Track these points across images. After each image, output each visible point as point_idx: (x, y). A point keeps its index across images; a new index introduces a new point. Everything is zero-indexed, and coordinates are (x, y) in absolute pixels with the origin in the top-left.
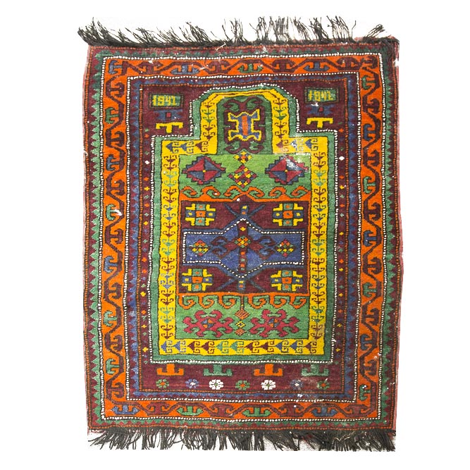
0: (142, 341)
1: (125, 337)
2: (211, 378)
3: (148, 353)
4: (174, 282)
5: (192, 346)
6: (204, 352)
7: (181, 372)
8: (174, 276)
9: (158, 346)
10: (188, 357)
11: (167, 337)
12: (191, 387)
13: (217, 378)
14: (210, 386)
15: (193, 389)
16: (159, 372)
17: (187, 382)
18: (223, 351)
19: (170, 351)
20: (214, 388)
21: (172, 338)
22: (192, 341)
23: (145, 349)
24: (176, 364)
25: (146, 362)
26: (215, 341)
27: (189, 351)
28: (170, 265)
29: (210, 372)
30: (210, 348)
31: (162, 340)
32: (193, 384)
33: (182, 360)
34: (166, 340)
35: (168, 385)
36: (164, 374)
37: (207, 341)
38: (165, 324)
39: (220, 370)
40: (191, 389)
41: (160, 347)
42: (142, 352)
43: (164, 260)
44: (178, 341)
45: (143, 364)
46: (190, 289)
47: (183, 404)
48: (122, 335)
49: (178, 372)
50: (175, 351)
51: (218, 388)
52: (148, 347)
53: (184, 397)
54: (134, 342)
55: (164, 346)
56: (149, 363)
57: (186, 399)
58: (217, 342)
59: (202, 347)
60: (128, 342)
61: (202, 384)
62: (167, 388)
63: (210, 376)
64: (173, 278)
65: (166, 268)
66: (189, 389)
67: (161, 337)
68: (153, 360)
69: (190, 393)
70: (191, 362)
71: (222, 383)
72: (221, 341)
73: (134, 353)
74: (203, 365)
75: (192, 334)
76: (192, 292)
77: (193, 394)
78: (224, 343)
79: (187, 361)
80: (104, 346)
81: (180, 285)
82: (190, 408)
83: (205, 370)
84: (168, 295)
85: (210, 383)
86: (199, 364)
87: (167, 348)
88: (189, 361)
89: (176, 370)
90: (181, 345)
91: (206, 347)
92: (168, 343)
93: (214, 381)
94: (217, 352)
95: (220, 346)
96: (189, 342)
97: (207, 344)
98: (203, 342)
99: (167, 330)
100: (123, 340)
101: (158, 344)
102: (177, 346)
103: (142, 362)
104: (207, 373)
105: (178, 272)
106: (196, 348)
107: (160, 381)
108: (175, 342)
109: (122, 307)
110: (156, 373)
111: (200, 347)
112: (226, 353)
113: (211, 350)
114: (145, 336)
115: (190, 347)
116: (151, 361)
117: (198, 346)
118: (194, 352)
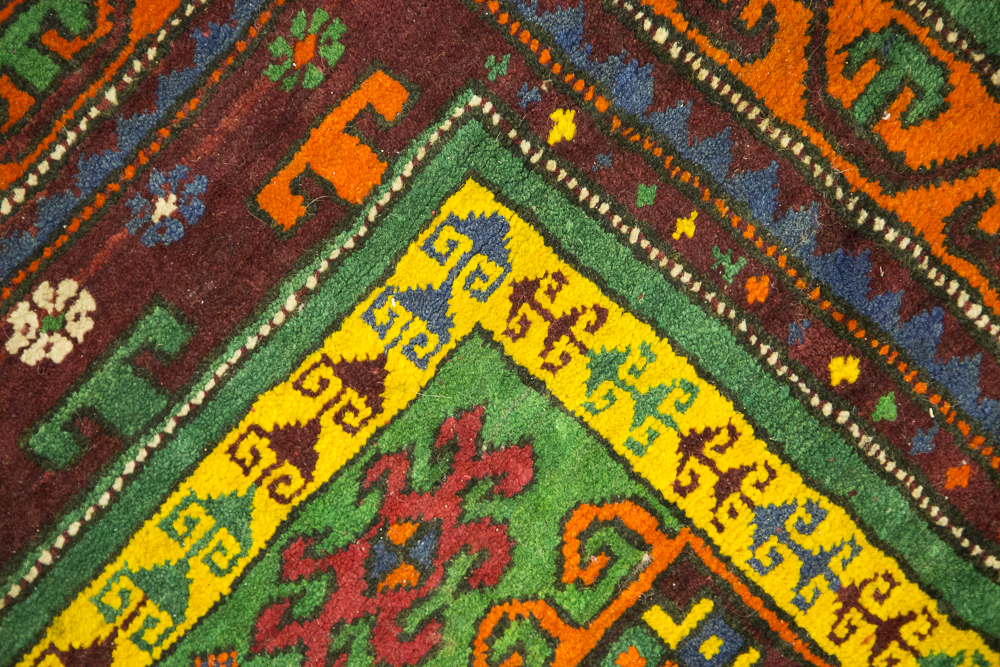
0: (621, 144)
1: (727, 77)
2: (112, 324)
3: (536, 123)
4: (752, 574)
5: (367, 377)
6: (280, 407)
7: (281, 204)
8: (784, 600)
9: (518, 209)
10: (326, 304)
11: (524, 291)
12: (156, 179)
13: (87, 355)
14: (68, 287)
15: (140, 183)
16: (385, 94)
17: (199, 185)
18: (195, 510)
19: (440, 246)
20: (42, 293)
21: (495, 314)
22: (393, 402)
23: (563, 126)
24: (347, 214)
25: (498, 68)
26: (283, 512)
27: (354, 341)
28: (868, 630)
29: (148, 348)
30: (269, 457)
31: (529, 254)
32: (165, 207)
33: (335, 265)
34: (517, 274)
35: (273, 73)
36: (351, 107)
37: (323, 472)
38: (600, 342)
39: (113, 411)
40: (144, 171)
41: (506, 212)
42: (565, 97)
43: (921, 624)
44: (458, 332)
45: (501, 43)
46: (656, 618)
47: (97, 61)
48: (753, 74)
49: (295, 190)
50: (416, 270)
51: (21, 316)
52: (562, 151)
53: (134, 101)
54: (656, 102)
55: (488, 237)
56: (475, 79)
57: (111, 95)
58: (266, 517)
59: (314, 427)
60: (682, 70)
61: (119, 255)
62: (260, 53)
63: (123, 333)
64: (780, 585)
65: (866, 599)
66: (161, 162)
67: (555, 263)
68: (474, 113)
69: (128, 142)
70: (291, 303)
71: (31, 358)
72: (258, 543)
73: (602, 50)
74: (219, 347)
75: (421, 435)
76: (632, 617)
77: (109, 161)
78: (233, 546)
79: (311, 282)
81: (720, 591)
82: (42, 73)
83: (182, 337)
84: (728, 483)
85: (87, 302)
86: (236, 330)
87: (466, 244)
88: (304, 294)
89: (310, 185)
90: (419, 326)
91: (296, 443)
92: (492, 270)
93: (81, 328)
94: (216, 476)
95: (232, 513)
96: (404, 381)
97: (307, 464)
98: (334, 449)
99: (561, 327)
100: (720, 56)
101: (529, 218)
102: (430, 304)
103: (518, 51)
104: (159, 327)
105: (787, 636)
106: (336, 384)
107: (334, 53)
108: (464, 311)
109: (890, 203)
110: (393, 68)
111: (326, 413)
112: (174, 517)
113: (256, 456)
114: (634, 190)
115: (367, 363)
116: (475, 101)
117: (337, 408)
118: (326, 360)
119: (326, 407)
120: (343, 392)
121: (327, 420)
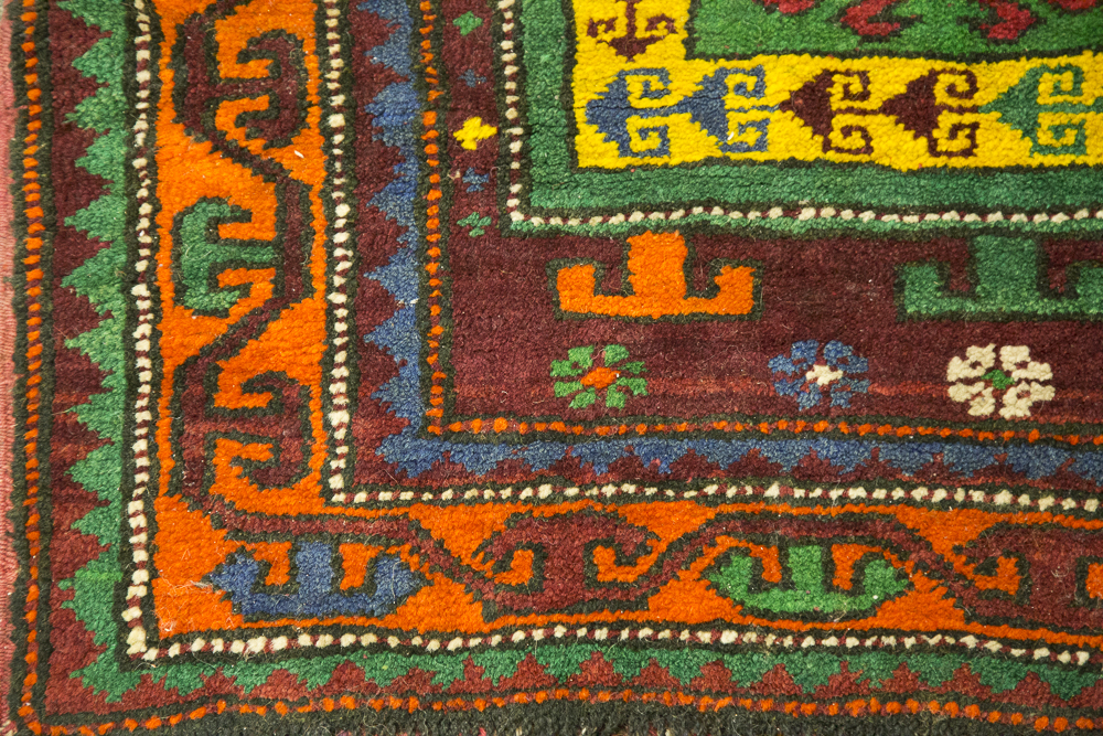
0: (447, 76)
1: (322, 44)
2: (955, 335)
3: (491, 156)
5: (811, 104)
6: (899, 148)
7: (736, 290)
9: (568, 107)
10: (783, 187)
11: (629, 46)
12: (807, 401)
13: (999, 331)
14: (958, 393)
15: (823, 412)
16: (576, 289)
17: (781, 364)
18: (1045, 138)
19: (654, 141)
20: (982, 408)
21: (666, 51)
22: (810, 67)
23: (473, 132)
24: (696, 235)
25: (476, 223)
26: (979, 70)
27: (791, 138)
29: (947, 289)
30: (946, 120)
31: (595, 69)
32: (823, 375)
33: (745, 208)
34: (621, 63)
35: (640, 387)
36: (611, 306)
37: (918, 68)
39: (1025, 272)
40: (809, 416)
41: (580, 115)
42: (450, 147)
44: (708, 68)
45: (456, 237)
47: (756, 525)
48: (302, 26)
49: (714, 290)
50: (690, 143)
51: (1016, 407)
52: (492, 115)
53: (763, 472)
54: (390, 80)
55: (612, 111)
56: (500, 229)
57: (773, 491)
58: (1000, 77)
59: (888, 108)
60: (349, 81)
61: (896, 377)
62: (633, 410)
63: (955, 319)
66: (791, 410)
67: (585, 43)
68: (527, 209)
69: (798, 448)
70: (807, 214)
71: (1042, 370)
72: (1024, 66)
73: (390, 157)
74: (894, 238)
75: (814, 23)
77: (827, 449)
78: (1046, 84)
79: (776, 213)
80: (167, 114)
82: (806, 559)
83: (914, 273)
85: (956, 368)
86: (868, 236)
87: (634, 123)
88: (791, 210)
89: (699, 276)
90: (732, 100)
91: (915, 109)
92: (635, 85)
93: (983, 354)
94: (1001, 146)
95: (1019, 107)
96: (786, 74)
97: (923, 87)
98: (892, 76)
100: (311, 63)
101: (567, 92)
102: (706, 108)
103: (449, 219)
104: (923, 296)
106: (839, 122)
107: (582, 355)
108: (688, 77)
110: (551, 300)
111: (869, 108)
112: (1066, 149)
113: (954, 131)
114: (472, 35)
115: (799, 113)
116: (517, 217)
117: (857, 104)
118: (827, 146)
119: (864, 112)
120: (840, 111)
121: (874, 103)
